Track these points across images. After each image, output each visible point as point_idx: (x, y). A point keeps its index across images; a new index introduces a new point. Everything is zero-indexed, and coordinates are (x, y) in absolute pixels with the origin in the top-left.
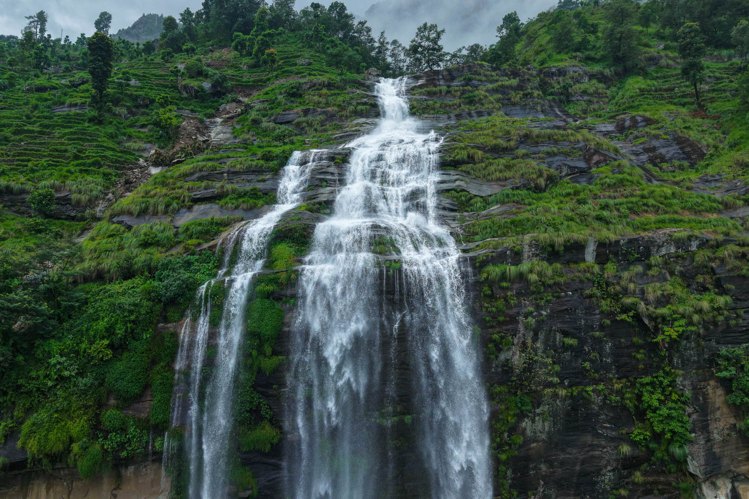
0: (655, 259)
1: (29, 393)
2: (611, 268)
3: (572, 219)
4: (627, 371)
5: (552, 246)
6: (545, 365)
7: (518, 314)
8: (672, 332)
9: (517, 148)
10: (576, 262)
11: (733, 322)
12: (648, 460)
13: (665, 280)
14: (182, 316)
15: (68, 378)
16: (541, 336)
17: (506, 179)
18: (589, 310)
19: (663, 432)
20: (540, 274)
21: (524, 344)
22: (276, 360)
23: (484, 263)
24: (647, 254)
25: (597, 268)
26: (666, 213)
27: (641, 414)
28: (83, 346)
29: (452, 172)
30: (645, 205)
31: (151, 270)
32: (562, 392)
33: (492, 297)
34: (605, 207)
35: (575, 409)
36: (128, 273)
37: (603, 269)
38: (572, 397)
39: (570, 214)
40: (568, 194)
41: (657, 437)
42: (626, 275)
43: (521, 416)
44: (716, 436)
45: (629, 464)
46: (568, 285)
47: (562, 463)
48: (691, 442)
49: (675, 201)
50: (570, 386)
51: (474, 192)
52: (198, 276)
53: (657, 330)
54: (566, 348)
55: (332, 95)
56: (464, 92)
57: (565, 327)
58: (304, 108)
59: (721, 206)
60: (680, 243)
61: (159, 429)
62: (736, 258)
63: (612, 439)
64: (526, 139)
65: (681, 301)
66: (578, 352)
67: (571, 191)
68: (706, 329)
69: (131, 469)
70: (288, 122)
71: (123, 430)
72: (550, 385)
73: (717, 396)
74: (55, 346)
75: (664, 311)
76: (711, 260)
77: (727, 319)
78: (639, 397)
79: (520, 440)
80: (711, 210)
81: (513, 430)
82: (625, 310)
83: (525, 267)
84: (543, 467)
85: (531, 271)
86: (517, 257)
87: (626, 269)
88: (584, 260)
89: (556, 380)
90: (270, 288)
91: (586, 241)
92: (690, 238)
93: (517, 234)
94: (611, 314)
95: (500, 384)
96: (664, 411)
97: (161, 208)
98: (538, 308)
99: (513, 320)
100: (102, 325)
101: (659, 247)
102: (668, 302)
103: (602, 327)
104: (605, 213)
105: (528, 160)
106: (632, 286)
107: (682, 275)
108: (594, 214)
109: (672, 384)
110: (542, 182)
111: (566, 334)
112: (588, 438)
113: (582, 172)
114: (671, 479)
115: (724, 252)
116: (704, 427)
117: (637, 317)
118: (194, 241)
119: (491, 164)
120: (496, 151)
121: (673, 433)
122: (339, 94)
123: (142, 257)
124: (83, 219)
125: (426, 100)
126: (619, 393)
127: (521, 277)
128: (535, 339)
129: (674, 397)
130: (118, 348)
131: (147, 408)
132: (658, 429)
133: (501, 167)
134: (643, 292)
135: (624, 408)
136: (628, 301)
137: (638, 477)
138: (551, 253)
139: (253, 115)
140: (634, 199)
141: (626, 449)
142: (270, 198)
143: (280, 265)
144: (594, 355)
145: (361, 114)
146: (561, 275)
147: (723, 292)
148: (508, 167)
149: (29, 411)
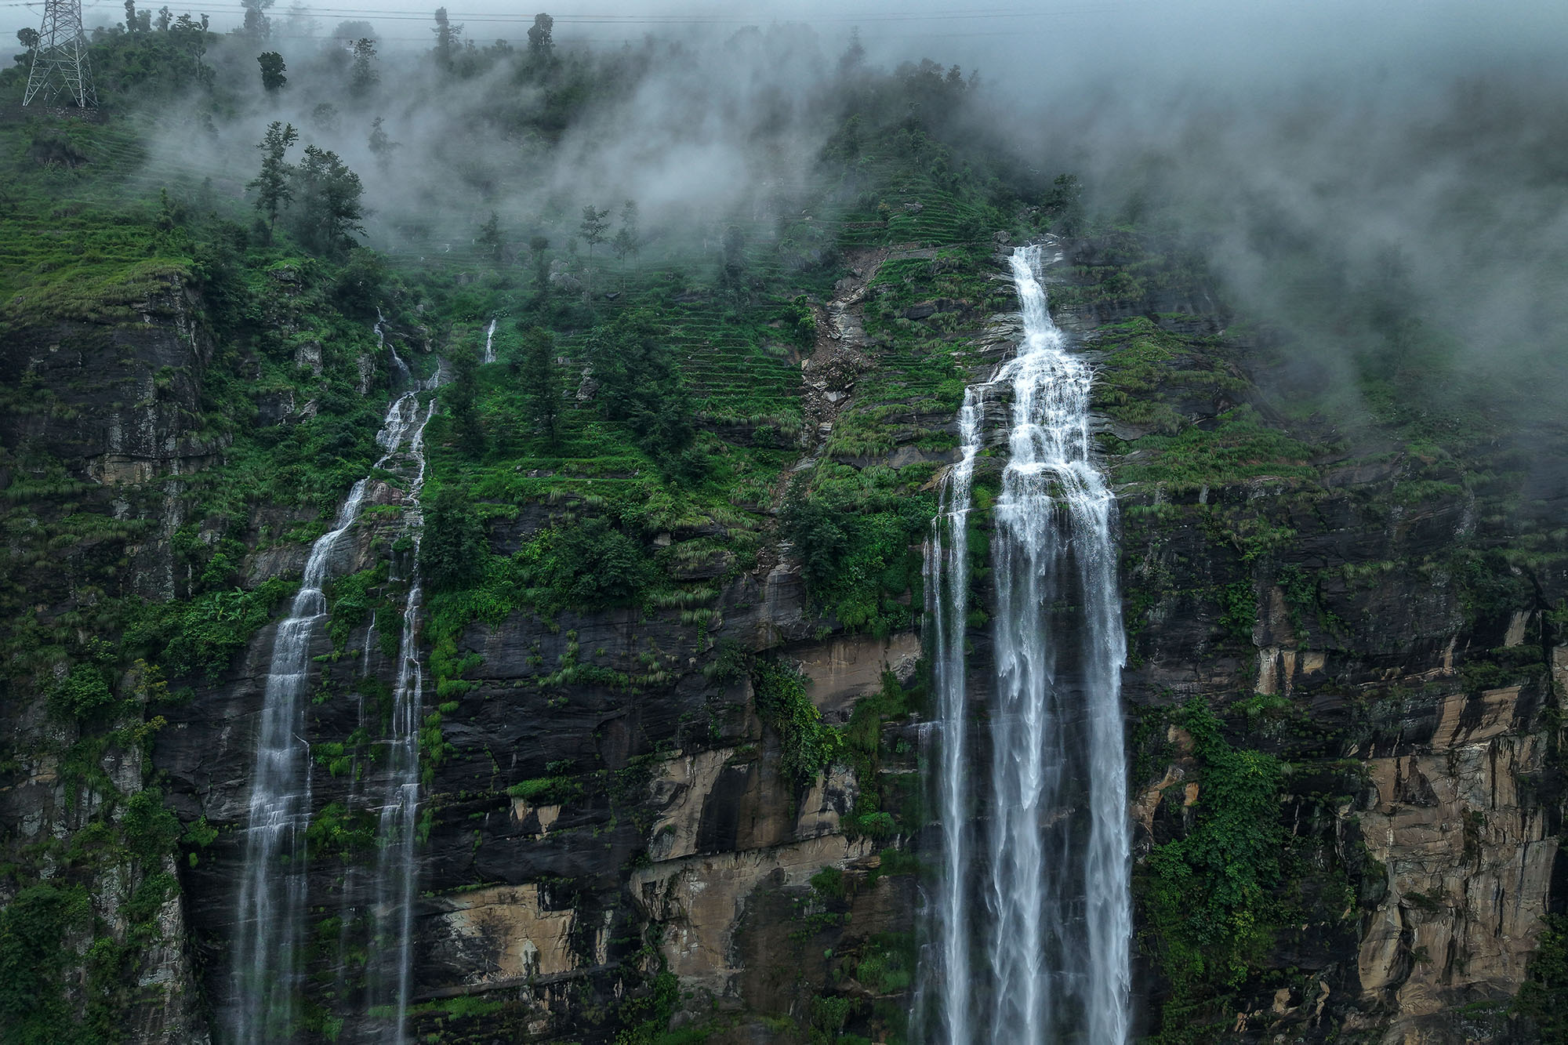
0: (1251, 501)
1: (839, 589)
2: (1217, 507)
3: (1192, 468)
4: (1220, 579)
5: (1176, 492)
6: (1165, 575)
7: (1149, 541)
8: (1250, 555)
9: (1157, 390)
10: (1192, 503)
11: (1295, 548)
12: (1228, 636)
13: (1255, 516)
14: (922, 540)
15: (861, 580)
16: (1164, 556)
17: (1146, 423)
18: (1198, 538)
19: (1238, 619)
20: (1166, 513)
21: (1152, 561)
22: (986, 570)
23: (1128, 505)
24: (1245, 497)
25: (1206, 509)
26: (1268, 459)
27: (1226, 607)
28: (867, 560)
29: (1101, 414)
30: (1253, 453)
31: (894, 507)
32: (1175, 593)
33: (1132, 529)
34: (1220, 456)
35: (1183, 604)
36: (877, 509)
37: (1211, 509)
38: (1181, 596)
39: (1193, 463)
40: (1195, 441)
41: (1236, 622)
42: (1227, 513)
43: (1147, 608)
44: (1273, 622)
45: (1215, 639)
46: (1184, 521)
47: (1171, 638)
48: (1256, 625)
49: (1278, 449)
50: (1181, 589)
51: (1120, 436)
52: (929, 513)
53: (1244, 553)
54: (1180, 564)
55: (966, 281)
56: (1105, 275)
57: (1181, 550)
58: (936, 298)
59: (1311, 454)
60: (1268, 490)
61: (918, 612)
62: (1306, 501)
63: (1206, 623)
64: (1165, 383)
65: (1262, 533)
66: (1188, 567)
67: (1197, 438)
68: (1276, 552)
69: (896, 636)
70: (923, 318)
71: (898, 613)
72: (1167, 588)
73: (1277, 596)
74: (851, 561)
75: (1248, 540)
76: (1289, 503)
77: (1291, 545)
78: (1227, 596)
79: (1145, 623)
80: (1302, 458)
81: (1140, 617)
82: (1223, 539)
83: (1155, 508)
84: (1159, 640)
85: (1160, 511)
86: (1150, 500)
87: (1228, 508)
88: (1198, 502)
89: (1171, 585)
90: (979, 522)
91: (1201, 488)
92: (1276, 486)
93: (1152, 480)
94: (1212, 541)
95: (1134, 587)
96: (1241, 605)
97: (876, 450)
98: (1163, 536)
99: (1145, 545)
100: (878, 546)
101: (1254, 492)
102: (1254, 534)
103: (1206, 550)
104: (1220, 462)
105: (1165, 405)
106: (1229, 522)
107: (1268, 514)
108: (1211, 463)
109: (1249, 588)
110: (1175, 428)
111: (1180, 555)
112: (1190, 623)
113: (1209, 416)
114: (1242, 648)
115: (1299, 497)
116: (1266, 616)
117: (1231, 543)
118: (915, 484)
119: (1135, 407)
120: (1139, 394)
121: (1245, 619)
122: (972, 280)
123: (884, 497)
124: (793, 449)
125: (1064, 284)
126: (1213, 594)
127: (1153, 514)
128: (1159, 558)
129: (1249, 597)
130: (888, 561)
131: (907, 599)
132: (1235, 616)
133: (1143, 411)
134: (1237, 526)
135: (1216, 603)
136: (1225, 532)
137: (1220, 646)
138: (1175, 497)
139: (884, 307)
140: (1244, 448)
141: (1213, 629)
142: (954, 439)
143: (983, 505)
144: (1199, 569)
145: (997, 308)
146: (1180, 513)
147: (1293, 526)
148: (1149, 411)
149: (840, 599)
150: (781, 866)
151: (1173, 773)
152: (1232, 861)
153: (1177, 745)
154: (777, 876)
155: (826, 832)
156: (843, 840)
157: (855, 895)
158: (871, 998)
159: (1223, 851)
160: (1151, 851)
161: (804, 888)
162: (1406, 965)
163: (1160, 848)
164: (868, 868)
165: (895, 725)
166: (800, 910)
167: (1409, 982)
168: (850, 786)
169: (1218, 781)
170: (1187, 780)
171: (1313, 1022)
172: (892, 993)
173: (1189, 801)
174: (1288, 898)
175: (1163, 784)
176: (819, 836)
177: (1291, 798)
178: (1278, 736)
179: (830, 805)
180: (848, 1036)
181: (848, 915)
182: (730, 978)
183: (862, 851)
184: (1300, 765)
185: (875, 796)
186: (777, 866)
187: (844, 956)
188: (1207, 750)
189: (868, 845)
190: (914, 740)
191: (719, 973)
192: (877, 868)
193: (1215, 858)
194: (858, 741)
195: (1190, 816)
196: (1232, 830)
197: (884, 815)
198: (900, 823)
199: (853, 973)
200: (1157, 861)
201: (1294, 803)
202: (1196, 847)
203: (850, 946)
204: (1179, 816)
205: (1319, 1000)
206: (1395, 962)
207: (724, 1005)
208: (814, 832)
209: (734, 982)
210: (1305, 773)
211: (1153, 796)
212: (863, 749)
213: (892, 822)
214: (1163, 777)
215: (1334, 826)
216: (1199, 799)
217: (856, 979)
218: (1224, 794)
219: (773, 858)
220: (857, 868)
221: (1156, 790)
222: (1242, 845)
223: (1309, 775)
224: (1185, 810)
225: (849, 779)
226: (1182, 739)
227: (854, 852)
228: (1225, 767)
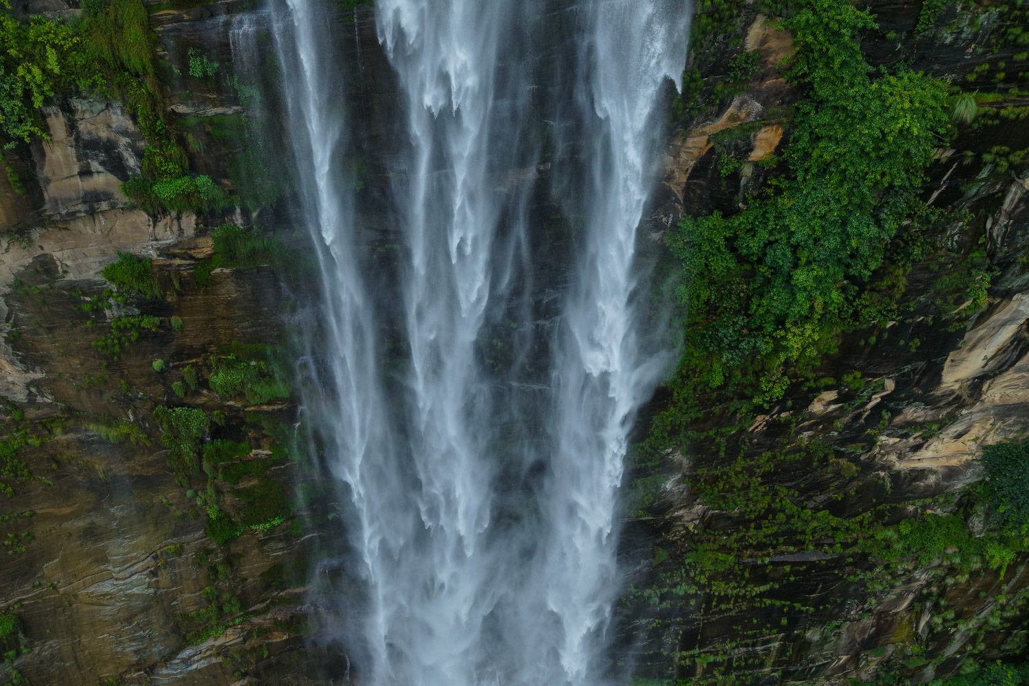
150: (46, 251)
151: (740, 108)
152: (809, 263)
153: (761, 55)
154: (45, 267)
155: (104, 206)
156: (142, 217)
157: (180, 294)
158: (238, 410)
159: (795, 248)
160: (674, 225)
161: (95, 283)
162: (1016, 353)
163: (688, 224)
164: (191, 257)
165: (178, 19)
166: (99, 312)
167: (1011, 370)
168: (125, 133)
169: (824, 132)
170: (764, 120)
171: (857, 417)
172: (269, 403)
173: (758, 154)
174: (879, 291)
175: (721, 123)
176: (92, 213)
177: (949, 153)
178: (974, 39)
179: (95, 165)
180: (218, 443)
181: (175, 321)
182: (28, 386)
183: (181, 230)
184: (991, 97)
185: (174, 150)
186: (40, 252)
187: (184, 366)
188: (820, 73)
189: (189, 222)
190: (224, 50)
191: (10, 379)
192: (209, 258)
193: (780, 255)
194: (107, 55)
195: (755, 177)
196: (823, 217)
197: (203, 180)
198: (231, 192)
199: (204, 384)
200: (681, 244)
201: (951, 161)
202: (752, 232)
203: (190, 357)
204: (735, 176)
205: (873, 397)
206: (1002, 350)
207: (31, 413)
208: (81, 207)
209: (38, 389)
210: (997, 116)
211: (696, 143)
212: (123, 67)
213: (217, 193)
214: (718, 114)
215: (1004, 192)
216: (778, 151)
217: (209, 389)
218: (827, 157)
219: (30, 241)
220: (175, 256)
221: (703, 134)
222: (832, 243)
223: (1004, 120)
224: (747, 171)
225: (119, 119)
226: (773, 44)
227: (167, 235)
228: (844, 109)
